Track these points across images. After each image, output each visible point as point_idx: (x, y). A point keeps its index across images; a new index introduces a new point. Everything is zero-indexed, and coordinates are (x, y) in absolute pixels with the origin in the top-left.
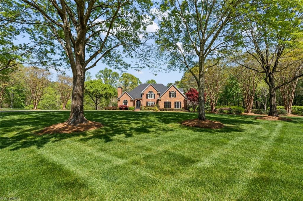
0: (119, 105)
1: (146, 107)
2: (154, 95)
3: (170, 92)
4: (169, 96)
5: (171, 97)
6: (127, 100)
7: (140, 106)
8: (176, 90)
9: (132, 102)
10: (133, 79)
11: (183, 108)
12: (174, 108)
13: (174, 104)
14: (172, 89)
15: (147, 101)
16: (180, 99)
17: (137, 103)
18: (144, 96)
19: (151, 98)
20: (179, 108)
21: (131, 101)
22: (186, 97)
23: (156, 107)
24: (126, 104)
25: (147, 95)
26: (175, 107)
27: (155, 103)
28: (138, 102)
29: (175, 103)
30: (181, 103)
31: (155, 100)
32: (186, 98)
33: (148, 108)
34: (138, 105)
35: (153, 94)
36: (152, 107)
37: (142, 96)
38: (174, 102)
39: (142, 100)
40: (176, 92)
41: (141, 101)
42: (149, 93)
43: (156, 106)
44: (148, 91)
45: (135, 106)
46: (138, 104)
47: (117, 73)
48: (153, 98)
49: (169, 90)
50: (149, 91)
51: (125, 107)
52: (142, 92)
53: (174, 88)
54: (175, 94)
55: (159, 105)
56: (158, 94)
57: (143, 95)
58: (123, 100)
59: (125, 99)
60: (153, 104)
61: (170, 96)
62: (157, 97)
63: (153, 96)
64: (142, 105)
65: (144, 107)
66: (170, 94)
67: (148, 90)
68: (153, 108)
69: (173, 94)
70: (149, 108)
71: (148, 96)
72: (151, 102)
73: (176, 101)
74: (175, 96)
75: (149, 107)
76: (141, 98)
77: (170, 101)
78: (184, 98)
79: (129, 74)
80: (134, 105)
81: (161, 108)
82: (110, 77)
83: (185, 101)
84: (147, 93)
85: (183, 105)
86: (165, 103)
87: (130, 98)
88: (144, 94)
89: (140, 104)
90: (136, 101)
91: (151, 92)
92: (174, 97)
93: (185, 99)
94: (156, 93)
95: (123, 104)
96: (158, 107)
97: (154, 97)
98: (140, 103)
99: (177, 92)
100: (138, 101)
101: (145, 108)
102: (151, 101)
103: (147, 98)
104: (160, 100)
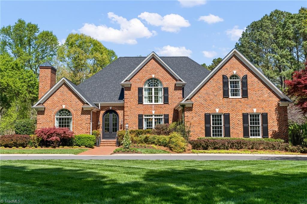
0: (39, 127)
1: (138, 134)
2: (166, 90)
3: (224, 77)
4: (221, 92)
5: (230, 97)
6: (71, 110)
7: (115, 130)
8: (245, 72)
9: (88, 116)
10: (96, 50)
11: (276, 135)
12: (241, 137)
13: (241, 122)
14: (234, 68)
15: (141, 113)
16: (264, 105)
17: (106, 120)
18: (131, 96)
19: (153, 103)
20: (260, 137)
21: (84, 112)
22: (283, 96)
23: (175, 134)
24: (64, 123)
25: (140, 90)
26: (246, 134)
27: (167, 121)
28: (111, 116)
29: (245, 116)
30: (265, 117)
31: (169, 110)
32: (284, 100)
33: (143, 136)
34: (111, 127)
35: (159, 87)
36: (159, 134)
37: (122, 97)
38: (241, 114)
39: (122, 108)
40: (245, 77)
41: (120, 112)
42: (147, 86)
43: (175, 129)
44: (144, 80)
45: (100, 130)
46: (111, 123)
47: (51, 33)
48: (161, 102)
49: (222, 72)
50: (147, 78)
51: (58, 135)
52: (122, 82)
53: (237, 62)
54: (245, 84)
55: (187, 125)
56: (176, 88)
57: (126, 92)
58: (57, 109)
59: (64, 107)
60: (163, 122)
61: (226, 95)
62: (176, 98)
63: (161, 94)
64: (123, 127)
65: (132, 132)
66: (225, 84)
67: (145, 75)
68: (167, 138)
69: (235, 84)
70: (146, 137)
71: (145, 94)
72: (153, 117)
73: (248, 111)
74: (245, 94)
75: (148, 132)
76: (119, 103)
77: (225, 111)
78: (276, 100)
79: (86, 37)
80: (96, 126)
81: (194, 137)
82: (30, 45)
83: (282, 111)
84: (140, 86)
85: (273, 126)
86: (207, 117)
87: (81, 104)
88: (129, 89)
89: (116, 125)
90: (102, 112)
91: (153, 82)
92: (240, 97)
93: (282, 104)
94: (170, 84)
95: (57, 124)
96: (185, 134)
97: (166, 101)
98: (116, 120)
99: (251, 79)
100: (111, 111)
101: (135, 139)
102: (153, 112)
103: (140, 101)
104: (190, 109)
